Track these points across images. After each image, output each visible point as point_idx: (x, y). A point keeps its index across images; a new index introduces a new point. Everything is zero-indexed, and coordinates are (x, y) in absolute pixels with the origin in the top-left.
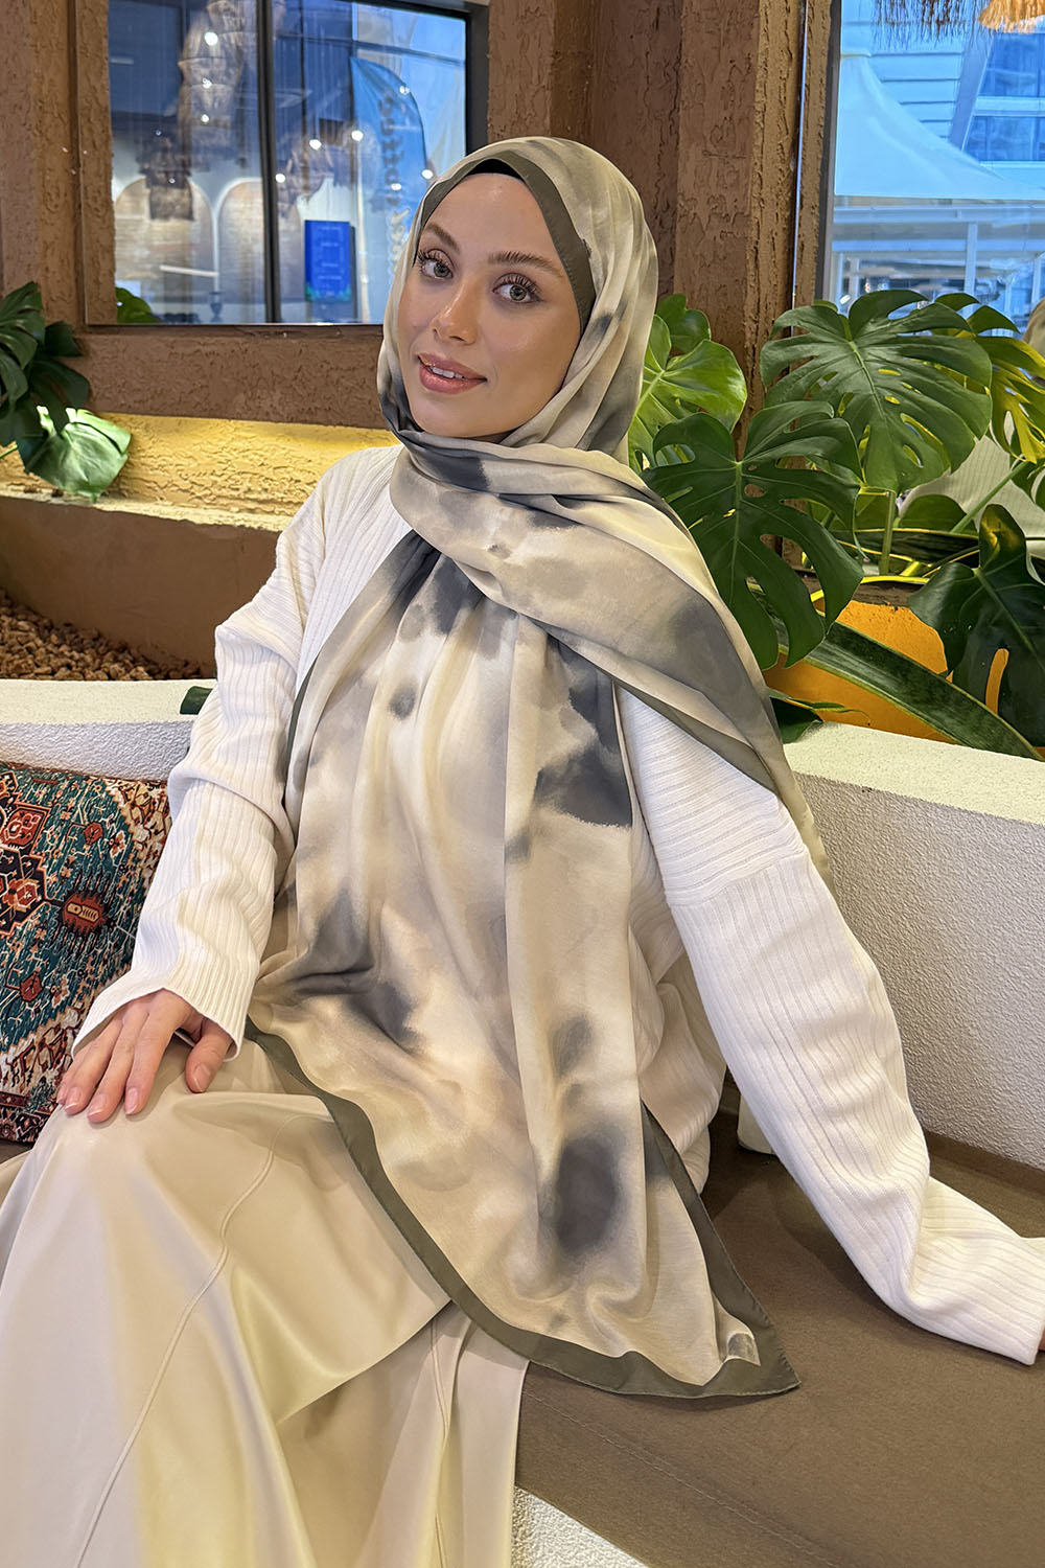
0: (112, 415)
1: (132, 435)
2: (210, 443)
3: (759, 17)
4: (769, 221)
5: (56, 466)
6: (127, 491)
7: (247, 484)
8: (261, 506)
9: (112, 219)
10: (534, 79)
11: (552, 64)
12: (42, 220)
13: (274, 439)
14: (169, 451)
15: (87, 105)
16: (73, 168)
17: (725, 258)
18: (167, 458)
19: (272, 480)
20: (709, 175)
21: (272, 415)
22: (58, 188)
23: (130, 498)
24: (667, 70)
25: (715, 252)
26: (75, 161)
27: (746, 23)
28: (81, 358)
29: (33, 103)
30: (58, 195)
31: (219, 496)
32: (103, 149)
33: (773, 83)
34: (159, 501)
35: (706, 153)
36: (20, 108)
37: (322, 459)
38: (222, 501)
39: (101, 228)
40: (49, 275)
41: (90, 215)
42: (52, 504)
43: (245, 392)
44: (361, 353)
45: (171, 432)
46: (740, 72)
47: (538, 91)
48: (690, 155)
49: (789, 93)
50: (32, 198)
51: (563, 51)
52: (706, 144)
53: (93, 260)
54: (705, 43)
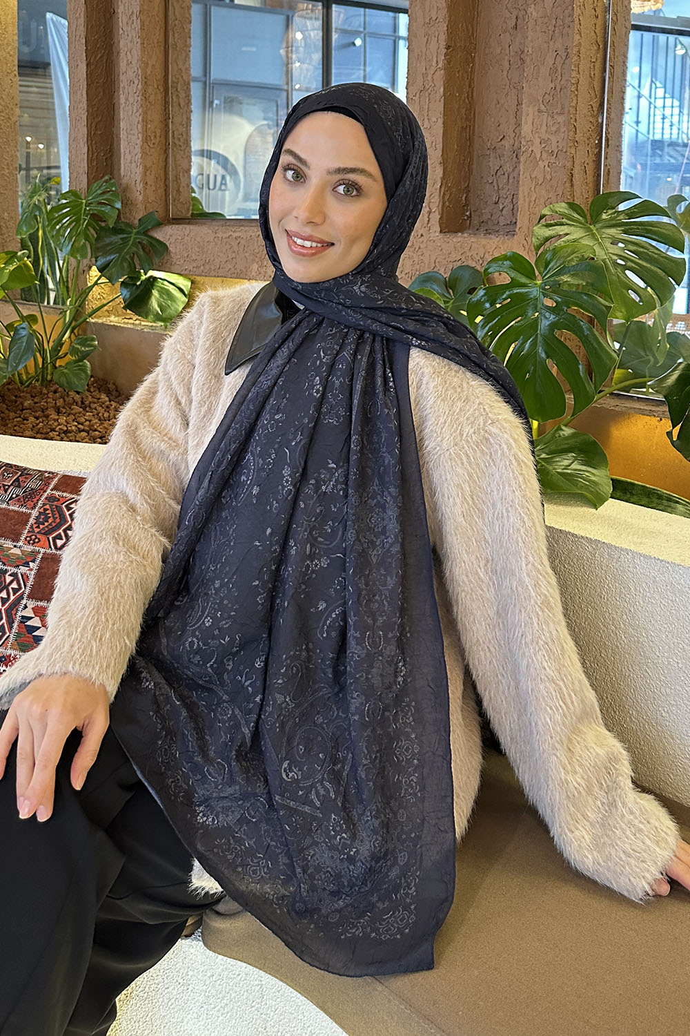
3: (574, 21)
4: (583, 156)
5: (145, 306)
9: (190, 151)
10: (434, 64)
11: (446, 54)
12: (145, 153)
15: (174, 79)
16: (165, 119)
17: (551, 180)
20: (541, 125)
22: (155, 132)
24: (523, 56)
25: (545, 176)
26: (167, 115)
27: (566, 26)
30: (155, 137)
32: (186, 108)
33: (584, 65)
35: (539, 111)
39: (182, 157)
40: (147, 187)
41: (175, 149)
43: (257, 263)
46: (562, 58)
47: (436, 71)
48: (529, 113)
49: (598, 71)
50: (139, 139)
51: (453, 45)
52: (539, 105)
53: (176, 177)
54: (540, 39)
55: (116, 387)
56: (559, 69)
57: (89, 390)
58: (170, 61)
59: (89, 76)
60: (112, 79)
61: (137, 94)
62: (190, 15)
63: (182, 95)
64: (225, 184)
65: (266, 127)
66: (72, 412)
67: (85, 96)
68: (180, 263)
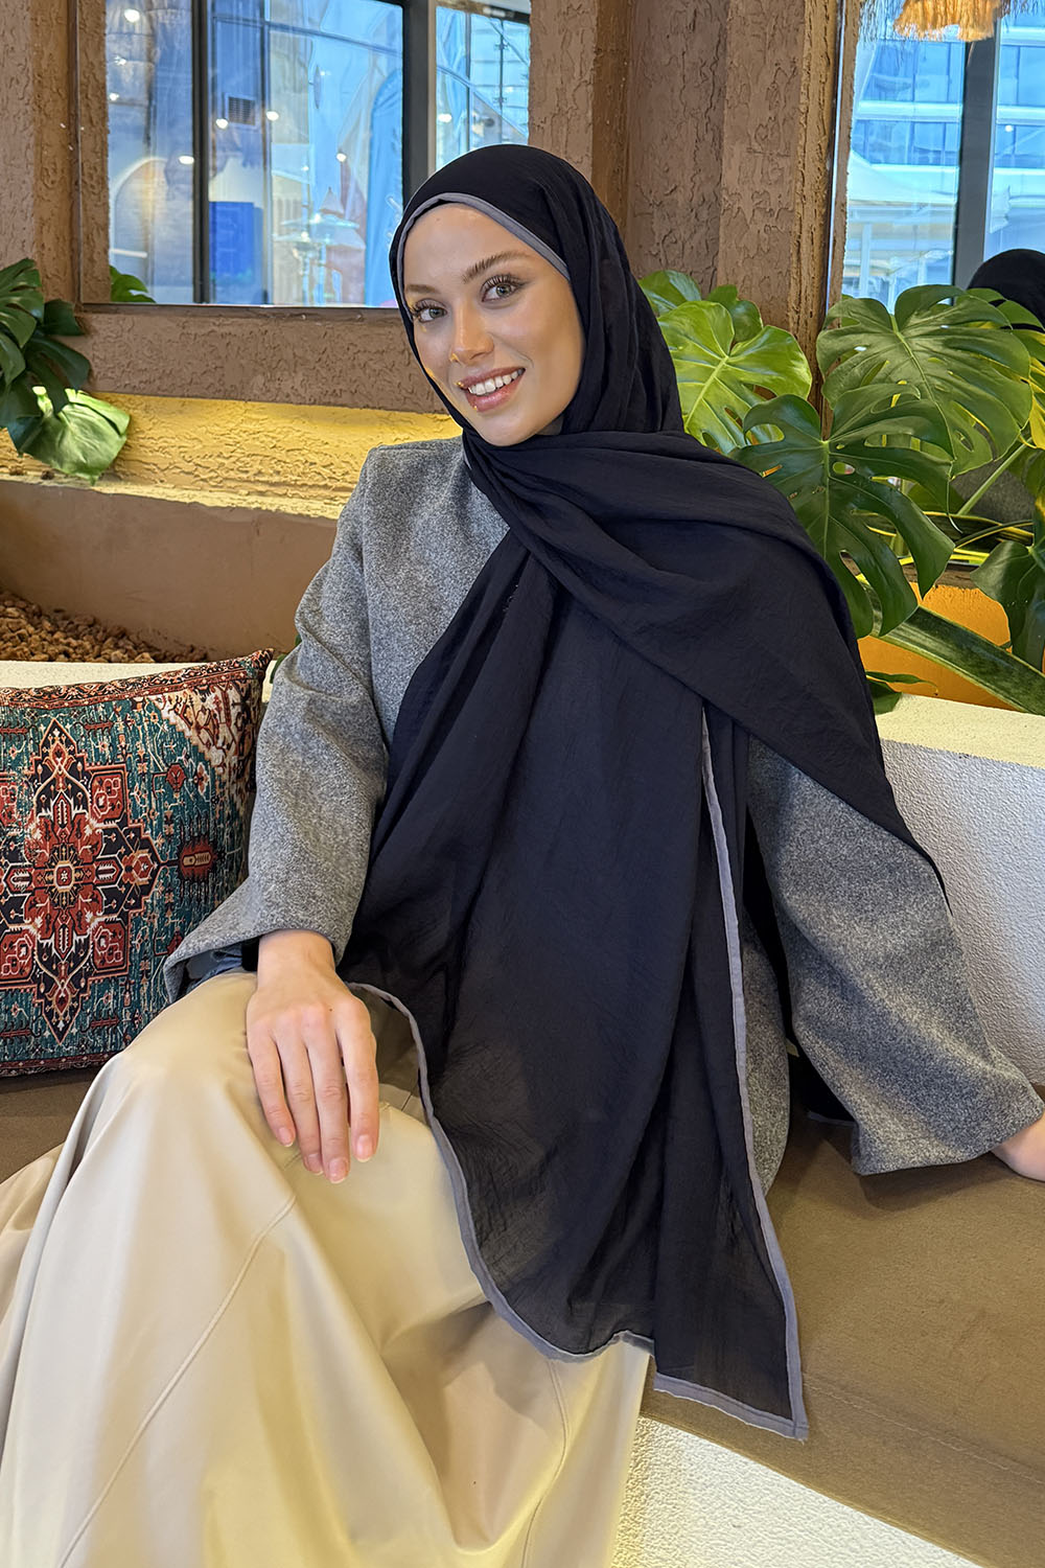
0: (108, 395)
1: (131, 417)
2: (218, 425)
3: (803, 23)
4: (811, 221)
5: (53, 447)
6: (124, 473)
7: (258, 467)
8: (272, 489)
9: (107, 196)
10: (576, 74)
11: (595, 60)
12: (38, 196)
13: (288, 421)
14: (172, 433)
15: (85, 81)
16: (70, 144)
17: (770, 251)
18: (168, 440)
19: (285, 462)
20: (754, 171)
21: (292, 397)
22: (55, 164)
23: (127, 481)
24: (704, 69)
25: (759, 245)
26: (73, 137)
27: (791, 29)
28: (83, 338)
29: (31, 78)
30: (55, 171)
31: (226, 479)
32: (100, 123)
33: (814, 87)
34: (159, 484)
35: (750, 150)
36: (18, 82)
37: (340, 441)
38: (229, 484)
39: (96, 205)
40: (45, 252)
41: (85, 192)
42: (44, 487)
43: (264, 374)
44: (391, 336)
45: (174, 412)
46: (786, 74)
47: (579, 86)
48: (734, 152)
49: (827, 96)
50: (29, 173)
51: (603, 47)
52: (750, 142)
53: (88, 238)
54: (750, 46)
56: (783, 90)
61: (26, 99)
63: (95, 104)
68: (113, 376)
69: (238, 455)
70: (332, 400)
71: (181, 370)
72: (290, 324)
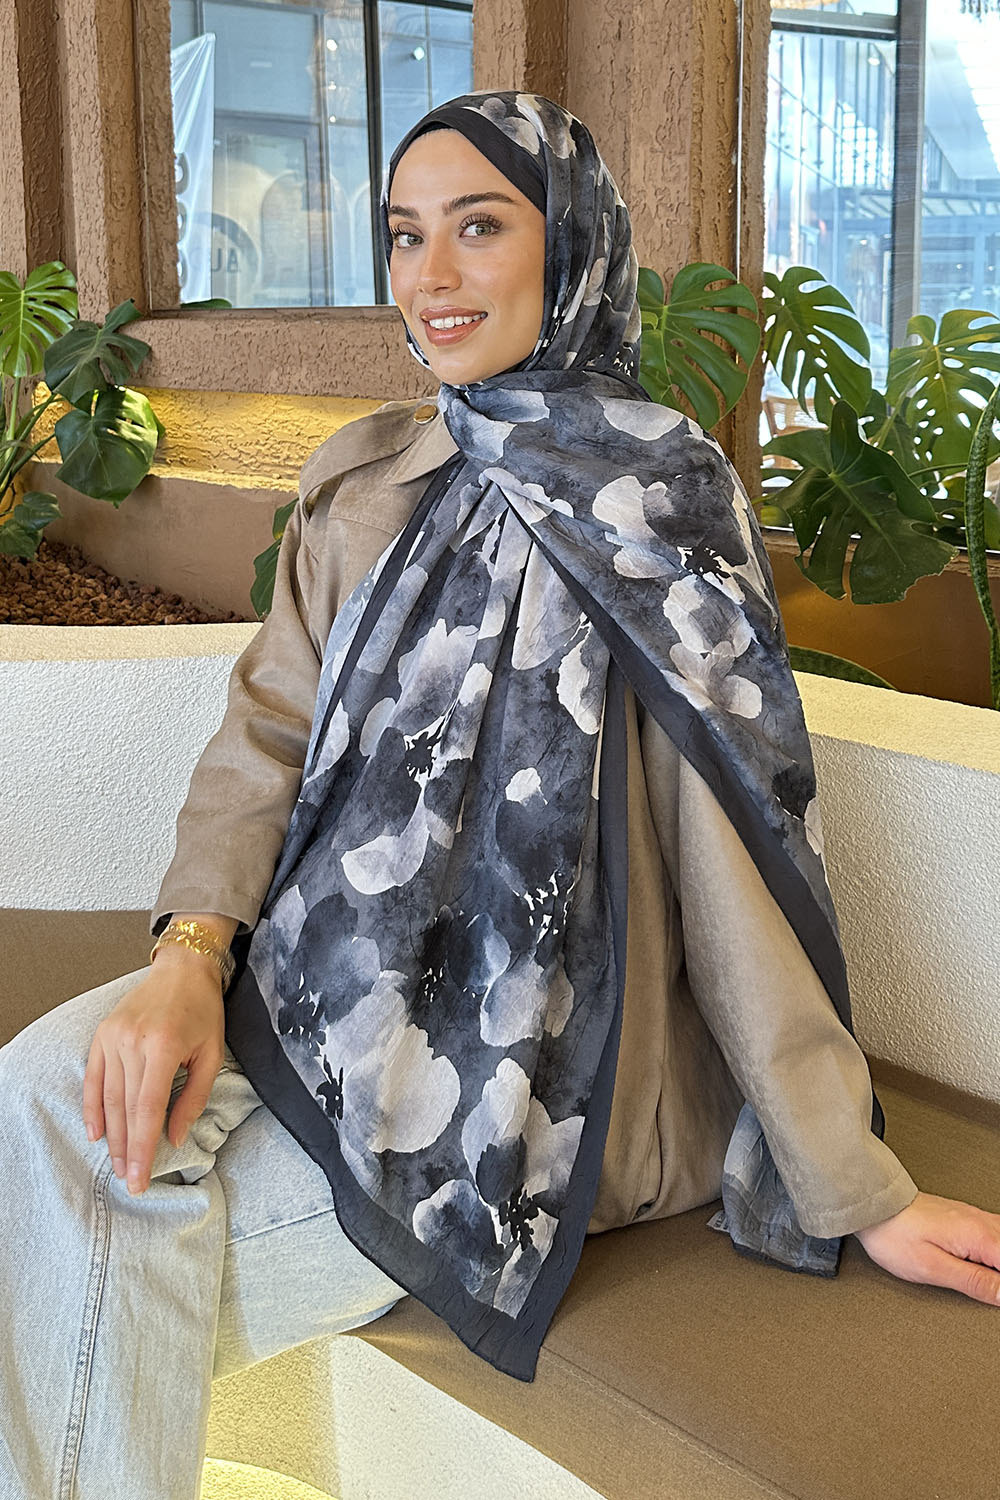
2: (255, 416)
4: (713, 211)
6: (186, 460)
7: (286, 453)
9: (175, 214)
12: (109, 218)
13: (309, 411)
14: (220, 423)
15: (150, 113)
17: (671, 243)
18: (219, 430)
19: (306, 450)
20: (656, 170)
21: (300, 389)
22: (124, 188)
25: (662, 239)
27: (683, 34)
29: (100, 114)
30: (124, 194)
31: (263, 464)
32: (167, 152)
33: (710, 88)
34: (211, 469)
35: (653, 150)
38: (265, 468)
40: (115, 266)
41: (153, 212)
43: (277, 369)
44: (372, 332)
45: (221, 405)
46: (679, 78)
48: (639, 153)
49: (727, 97)
50: (100, 197)
51: (535, 61)
52: (652, 143)
53: (157, 251)
54: (650, 53)
55: (81, 552)
56: (676, 93)
57: (39, 560)
58: (141, 86)
59: (25, 110)
60: (57, 114)
61: (96, 131)
62: (168, 20)
63: (161, 134)
64: (236, 262)
65: (292, 179)
66: (17, 590)
67: (19, 138)
69: (272, 443)
70: (330, 391)
71: (216, 367)
72: (297, 323)
